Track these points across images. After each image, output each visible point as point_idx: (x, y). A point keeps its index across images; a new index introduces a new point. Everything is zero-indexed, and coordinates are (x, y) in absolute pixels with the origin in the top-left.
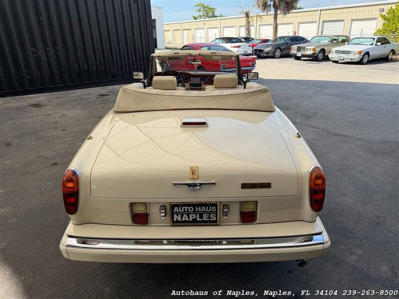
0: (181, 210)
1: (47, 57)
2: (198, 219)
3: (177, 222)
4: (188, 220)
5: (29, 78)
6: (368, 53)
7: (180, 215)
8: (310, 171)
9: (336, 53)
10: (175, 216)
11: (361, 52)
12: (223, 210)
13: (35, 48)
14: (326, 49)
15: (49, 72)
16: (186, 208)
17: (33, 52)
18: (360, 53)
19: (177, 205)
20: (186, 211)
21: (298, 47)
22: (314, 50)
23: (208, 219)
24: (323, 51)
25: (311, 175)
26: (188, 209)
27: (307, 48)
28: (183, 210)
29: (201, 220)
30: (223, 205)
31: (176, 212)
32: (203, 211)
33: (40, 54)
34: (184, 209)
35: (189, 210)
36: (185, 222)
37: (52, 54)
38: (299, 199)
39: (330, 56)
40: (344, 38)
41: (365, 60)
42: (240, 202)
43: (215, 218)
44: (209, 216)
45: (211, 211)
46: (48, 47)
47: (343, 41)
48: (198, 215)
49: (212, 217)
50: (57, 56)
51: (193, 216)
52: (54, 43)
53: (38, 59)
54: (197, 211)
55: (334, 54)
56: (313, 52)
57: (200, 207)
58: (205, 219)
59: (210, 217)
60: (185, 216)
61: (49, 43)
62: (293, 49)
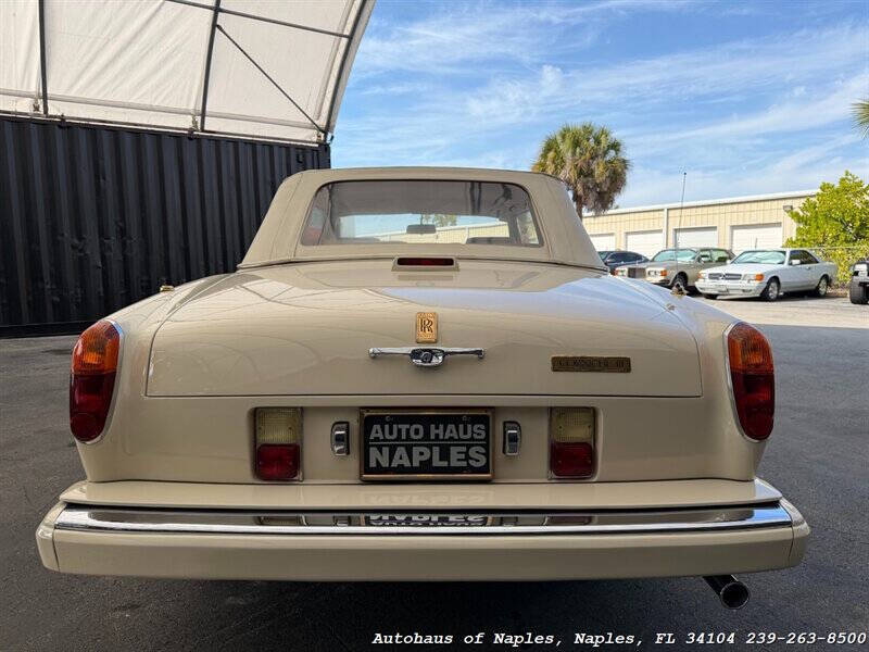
0: (391, 433)
1: (103, 258)
2: (437, 463)
3: (379, 469)
4: (407, 463)
5: (57, 299)
6: (775, 279)
7: (386, 450)
8: (727, 334)
9: (710, 278)
10: (373, 452)
11: (762, 275)
12: (505, 432)
13: (80, 238)
14: (687, 272)
15: (101, 289)
16: (404, 427)
17: (73, 247)
18: (760, 277)
19: (381, 420)
20: (404, 437)
21: (630, 269)
22: (664, 274)
23: (464, 464)
24: (683, 276)
25: (731, 341)
26: (408, 431)
27: (648, 270)
28: (395, 436)
29: (445, 464)
30: (505, 423)
31: (377, 439)
32: (451, 439)
33: (88, 252)
34: (399, 431)
35: (413, 436)
36: (401, 469)
37: (115, 254)
38: (704, 407)
39: (699, 284)
40: (723, 254)
41: (773, 293)
42: (551, 409)
43: (483, 462)
44: (467, 453)
45: (472, 439)
46: (108, 239)
47: (722, 261)
48: (436, 450)
49: (476, 456)
50: (125, 257)
51: (422, 454)
52: (123, 232)
53: (82, 264)
54: (433, 437)
55: (708, 280)
56: (662, 278)
57: (441, 426)
58: (454, 463)
59: (468, 458)
60: (401, 451)
61: (112, 230)
62: (620, 274)
